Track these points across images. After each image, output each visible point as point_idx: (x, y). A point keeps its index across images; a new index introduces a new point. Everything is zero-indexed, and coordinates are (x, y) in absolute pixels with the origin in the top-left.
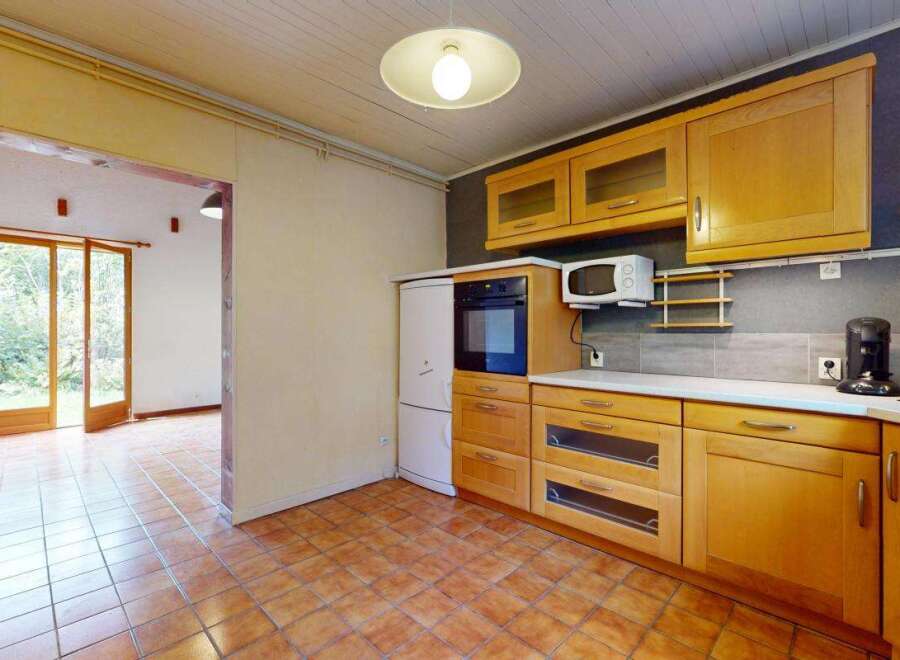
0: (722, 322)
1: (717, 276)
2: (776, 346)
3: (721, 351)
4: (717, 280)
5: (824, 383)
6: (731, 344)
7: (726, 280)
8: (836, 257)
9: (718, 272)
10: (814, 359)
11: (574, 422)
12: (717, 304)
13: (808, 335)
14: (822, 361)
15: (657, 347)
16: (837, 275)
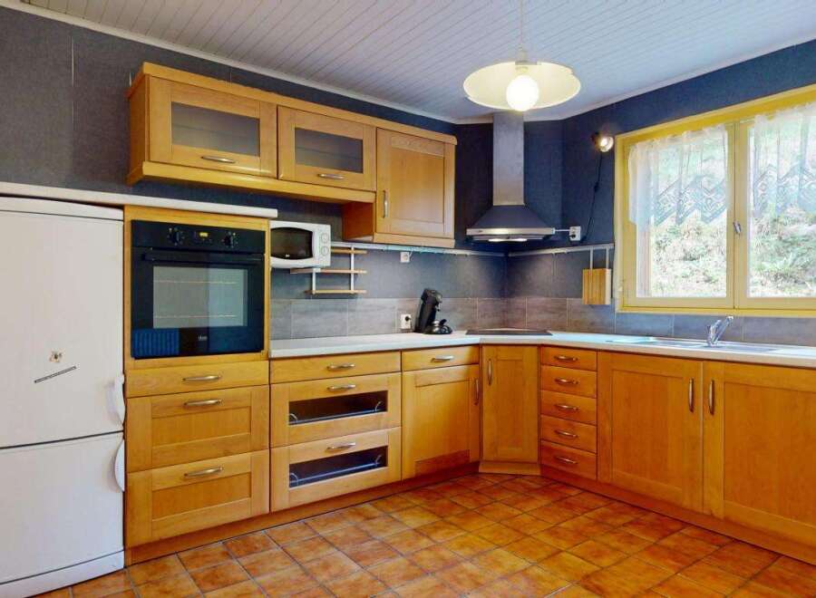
0: (352, 291)
1: (350, 251)
2: (381, 308)
3: (351, 314)
4: (350, 255)
5: (407, 331)
6: (358, 308)
7: (355, 255)
8: (408, 249)
9: (350, 248)
10: (398, 315)
11: (319, 390)
12: (350, 274)
13: (395, 300)
14: (404, 316)
15: (305, 313)
16: (408, 261)
